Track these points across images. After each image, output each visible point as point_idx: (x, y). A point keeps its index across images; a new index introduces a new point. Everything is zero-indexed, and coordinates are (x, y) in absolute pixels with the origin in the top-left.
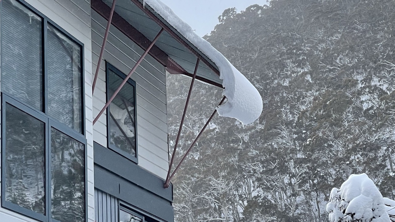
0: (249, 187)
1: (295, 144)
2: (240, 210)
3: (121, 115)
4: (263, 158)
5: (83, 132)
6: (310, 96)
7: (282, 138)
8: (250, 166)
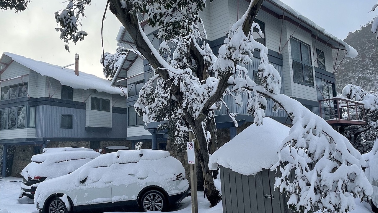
0: (358, 74)
1: (370, 62)
2: (356, 80)
3: (321, 60)
4: (362, 67)
5: (312, 65)
6: (374, 50)
7: (367, 61)
8: (358, 69)
